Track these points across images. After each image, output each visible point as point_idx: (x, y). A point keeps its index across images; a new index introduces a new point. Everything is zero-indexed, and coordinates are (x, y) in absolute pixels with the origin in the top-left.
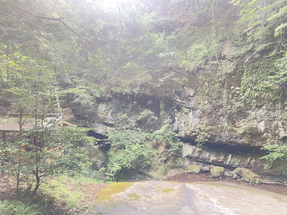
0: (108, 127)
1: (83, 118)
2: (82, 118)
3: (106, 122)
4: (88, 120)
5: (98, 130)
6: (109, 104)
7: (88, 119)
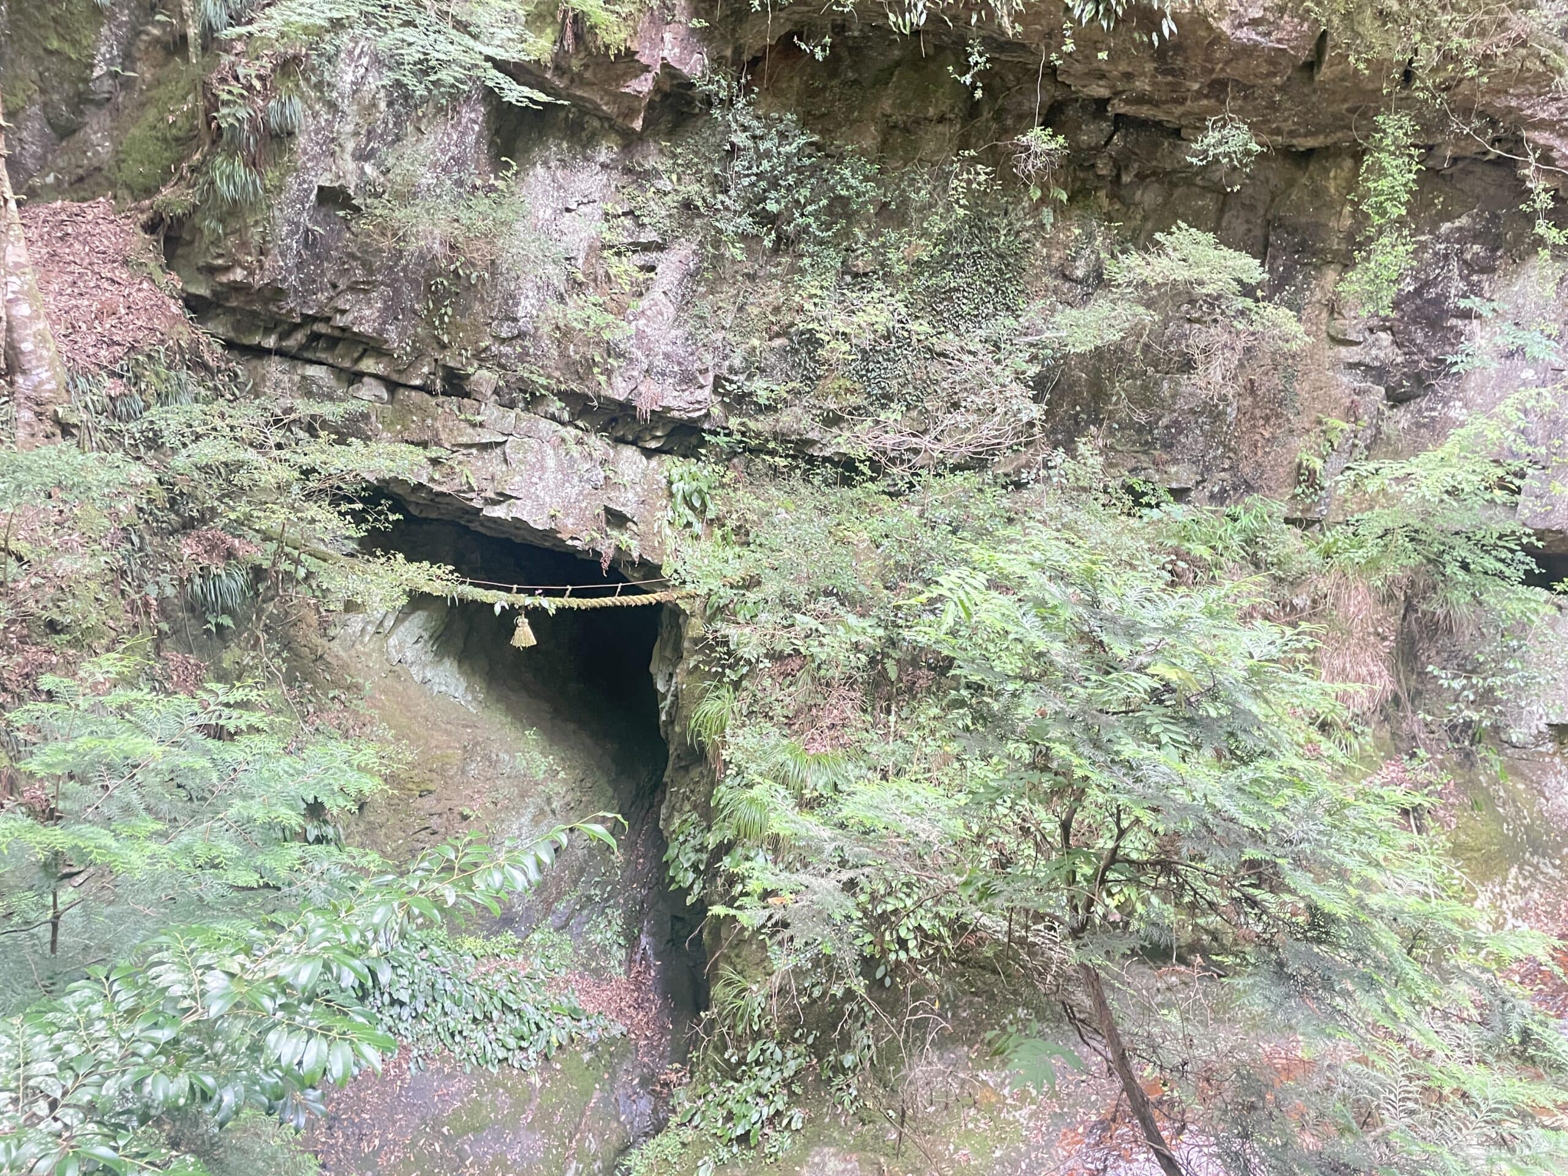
0: (629, 453)
1: (315, 337)
2: (292, 343)
3: (619, 391)
4: (380, 369)
5: (514, 484)
6: (651, 175)
7: (373, 347)
